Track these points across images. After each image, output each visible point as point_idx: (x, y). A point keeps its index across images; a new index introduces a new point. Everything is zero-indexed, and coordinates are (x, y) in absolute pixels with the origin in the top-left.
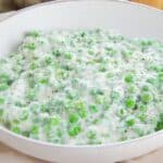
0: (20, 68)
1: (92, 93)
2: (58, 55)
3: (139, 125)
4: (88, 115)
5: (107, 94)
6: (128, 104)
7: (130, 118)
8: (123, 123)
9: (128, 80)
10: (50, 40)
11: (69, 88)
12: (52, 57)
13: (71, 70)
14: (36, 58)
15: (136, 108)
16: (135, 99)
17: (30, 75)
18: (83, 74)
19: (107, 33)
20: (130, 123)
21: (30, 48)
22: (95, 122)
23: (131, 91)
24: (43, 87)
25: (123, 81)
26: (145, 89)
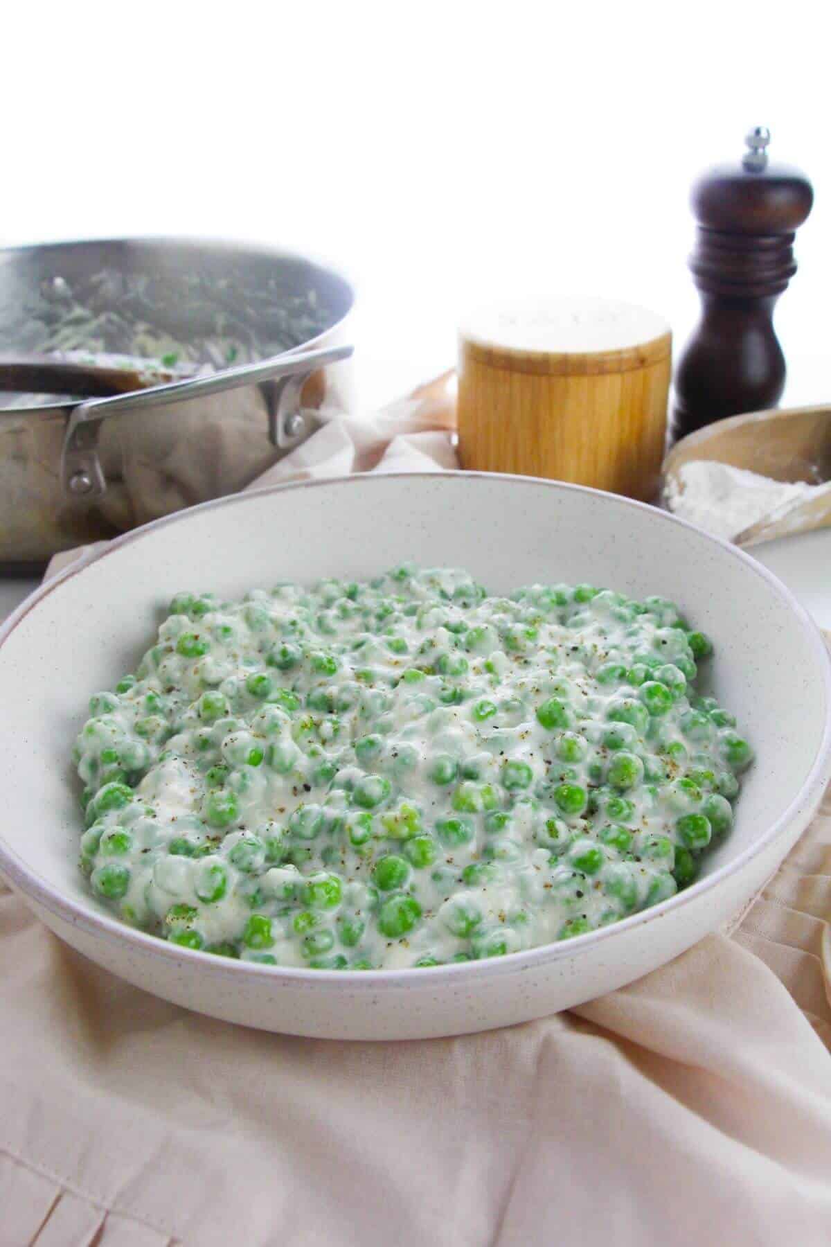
0: (161, 722)
1: (437, 778)
2: (286, 665)
3: (618, 868)
4: (440, 855)
5: (491, 773)
6: (563, 803)
7: (583, 846)
8: (563, 871)
9: (551, 720)
10: (248, 619)
11: (351, 771)
12: (270, 673)
13: (345, 708)
14: (215, 686)
15: (592, 811)
16: (583, 780)
17: (204, 744)
18: (390, 716)
19: (432, 581)
20: (587, 865)
21: (185, 652)
22: (467, 879)
23: (567, 755)
24: (257, 779)
25: (531, 724)
26: (611, 743)
